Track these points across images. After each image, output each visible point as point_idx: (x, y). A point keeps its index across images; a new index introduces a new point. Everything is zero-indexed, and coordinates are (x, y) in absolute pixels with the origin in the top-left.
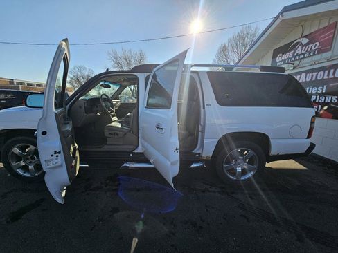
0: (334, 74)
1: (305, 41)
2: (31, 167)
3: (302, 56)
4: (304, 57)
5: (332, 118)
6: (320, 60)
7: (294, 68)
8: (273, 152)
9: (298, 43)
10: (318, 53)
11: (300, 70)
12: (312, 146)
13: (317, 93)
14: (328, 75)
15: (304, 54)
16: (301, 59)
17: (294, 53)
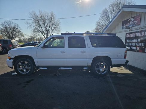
0: (144, 34)
1: (132, 20)
2: (25, 70)
3: (132, 26)
4: (133, 27)
5: (142, 52)
6: (137, 28)
7: (130, 31)
8: (113, 63)
9: (130, 20)
10: (137, 25)
11: (132, 32)
12: (127, 62)
13: (137, 42)
14: (140, 35)
15: (132, 25)
16: (132, 27)
17: (129, 24)
